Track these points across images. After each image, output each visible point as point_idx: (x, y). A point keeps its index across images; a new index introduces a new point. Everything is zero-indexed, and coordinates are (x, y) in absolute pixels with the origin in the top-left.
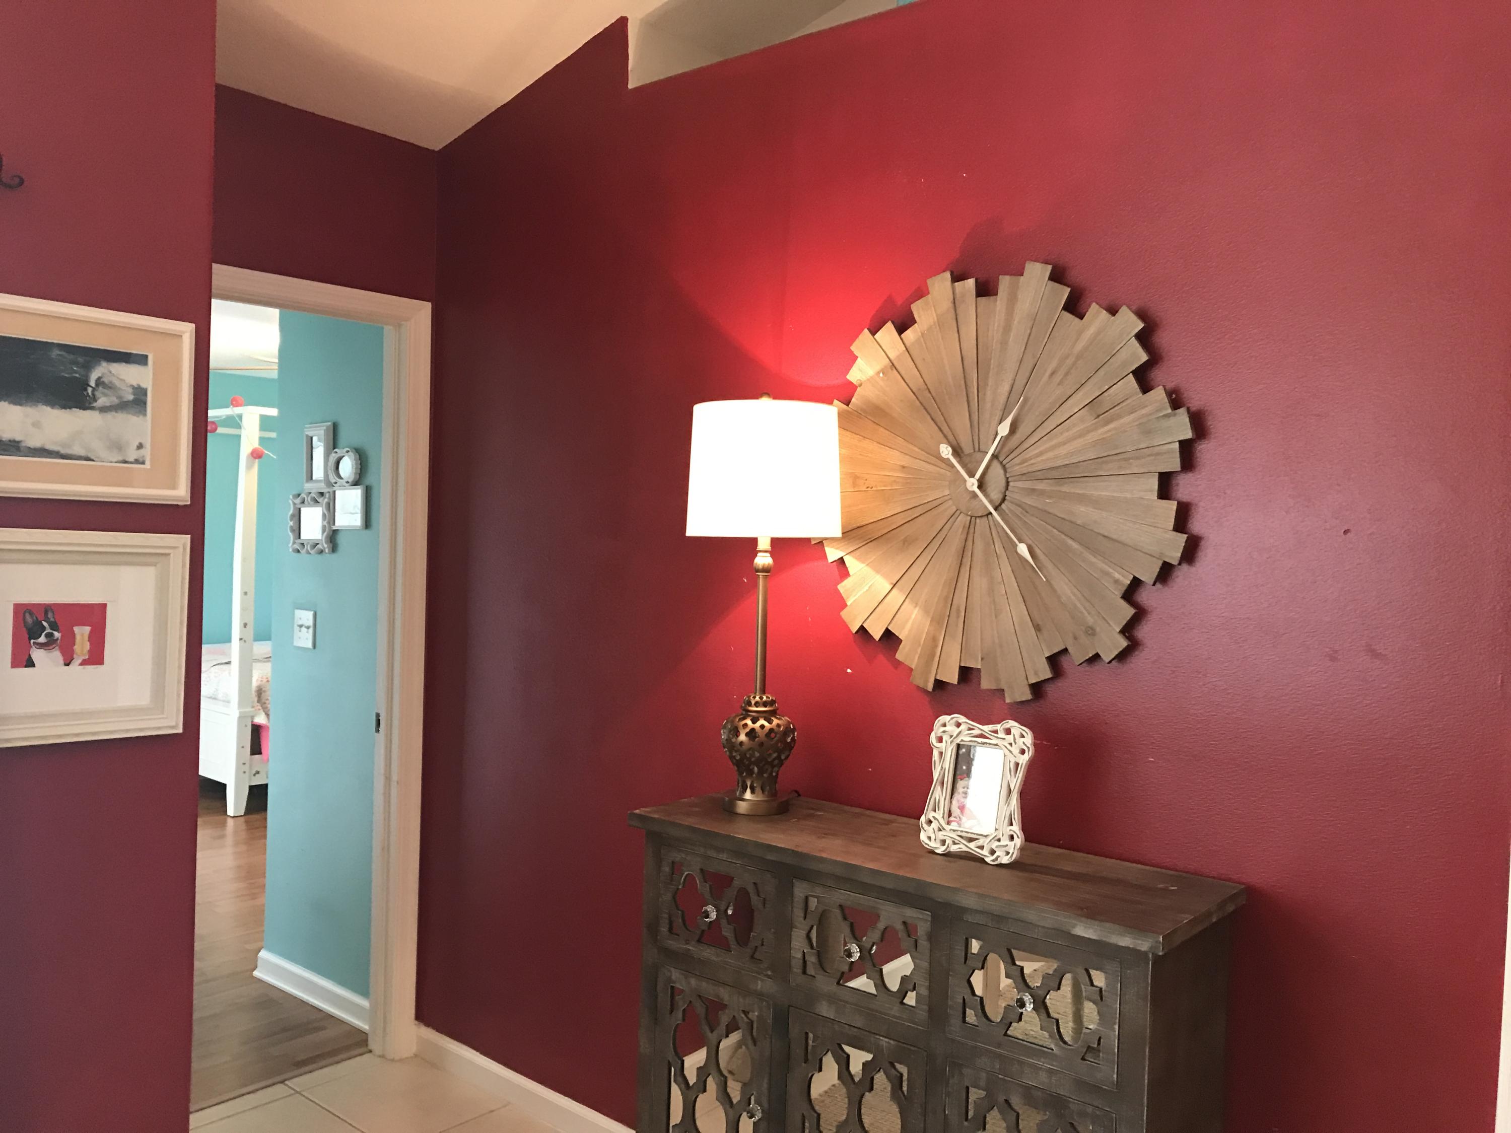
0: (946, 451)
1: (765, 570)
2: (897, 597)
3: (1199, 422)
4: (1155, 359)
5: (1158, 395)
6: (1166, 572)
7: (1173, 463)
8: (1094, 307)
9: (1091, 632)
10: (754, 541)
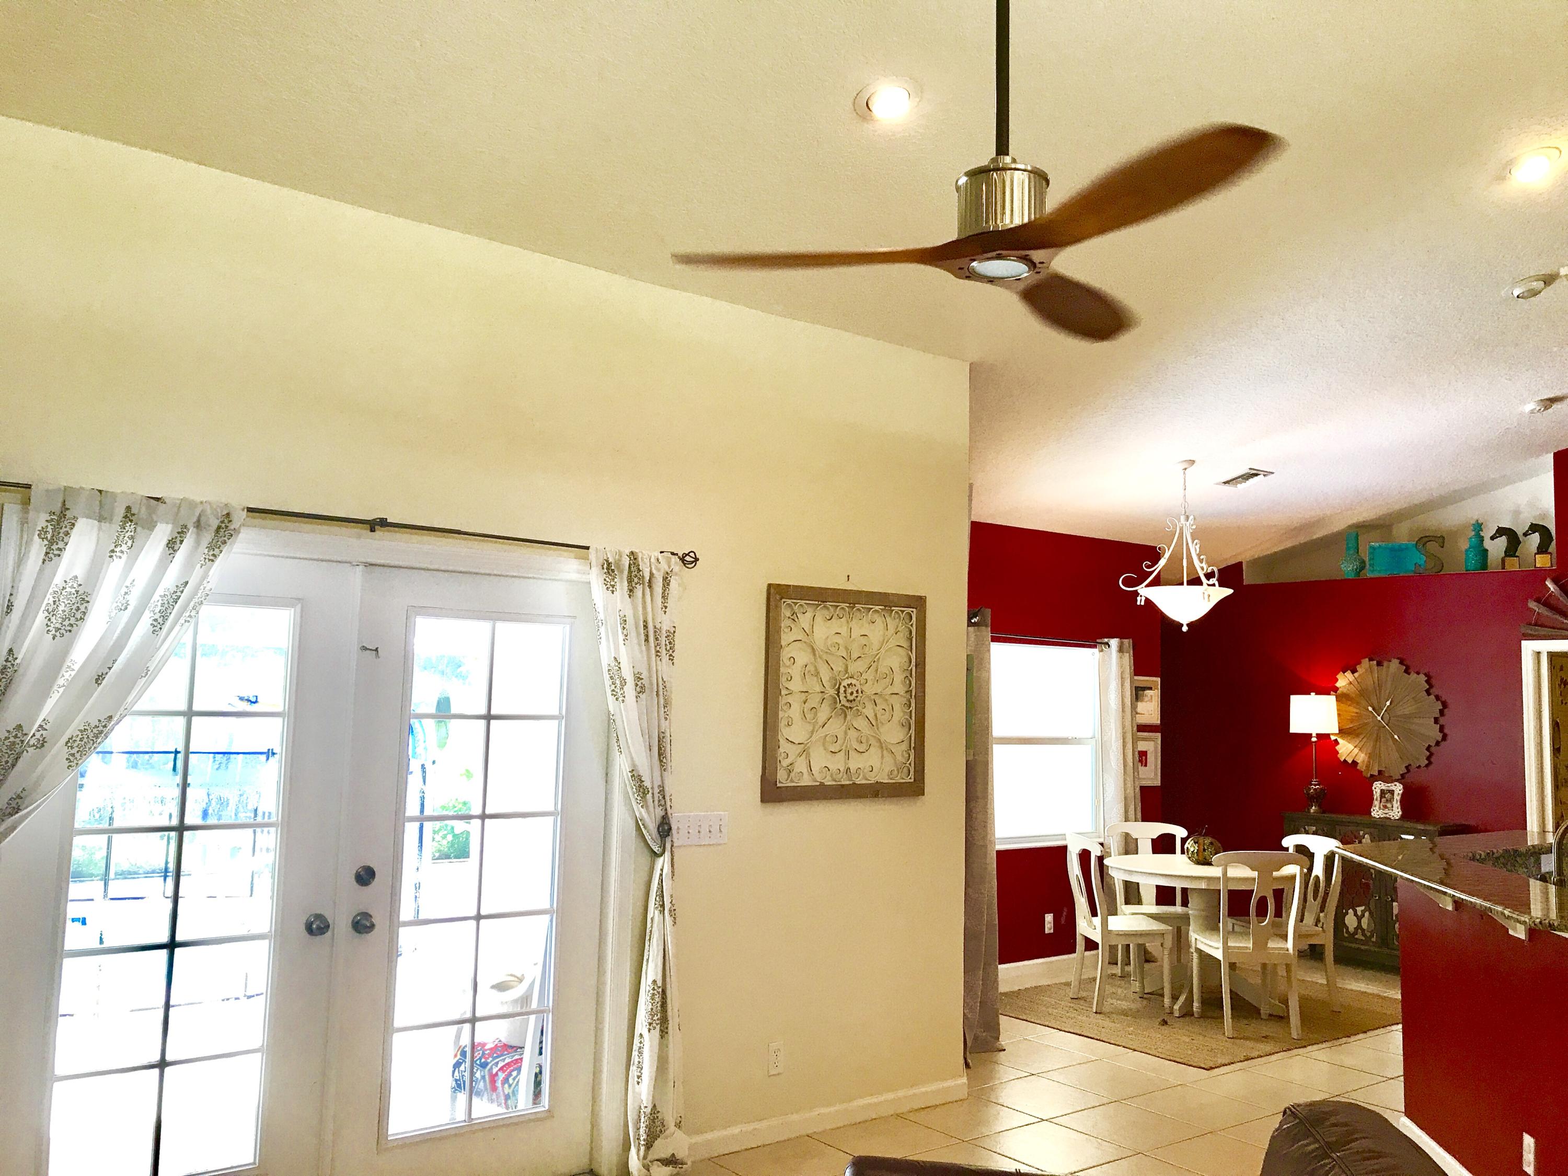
0: (1370, 709)
1: (1315, 742)
2: (1356, 751)
3: (1445, 705)
4: (1431, 686)
5: (1432, 697)
6: (1438, 743)
7: (1438, 715)
8: (1413, 672)
9: (1418, 759)
10: (1311, 734)
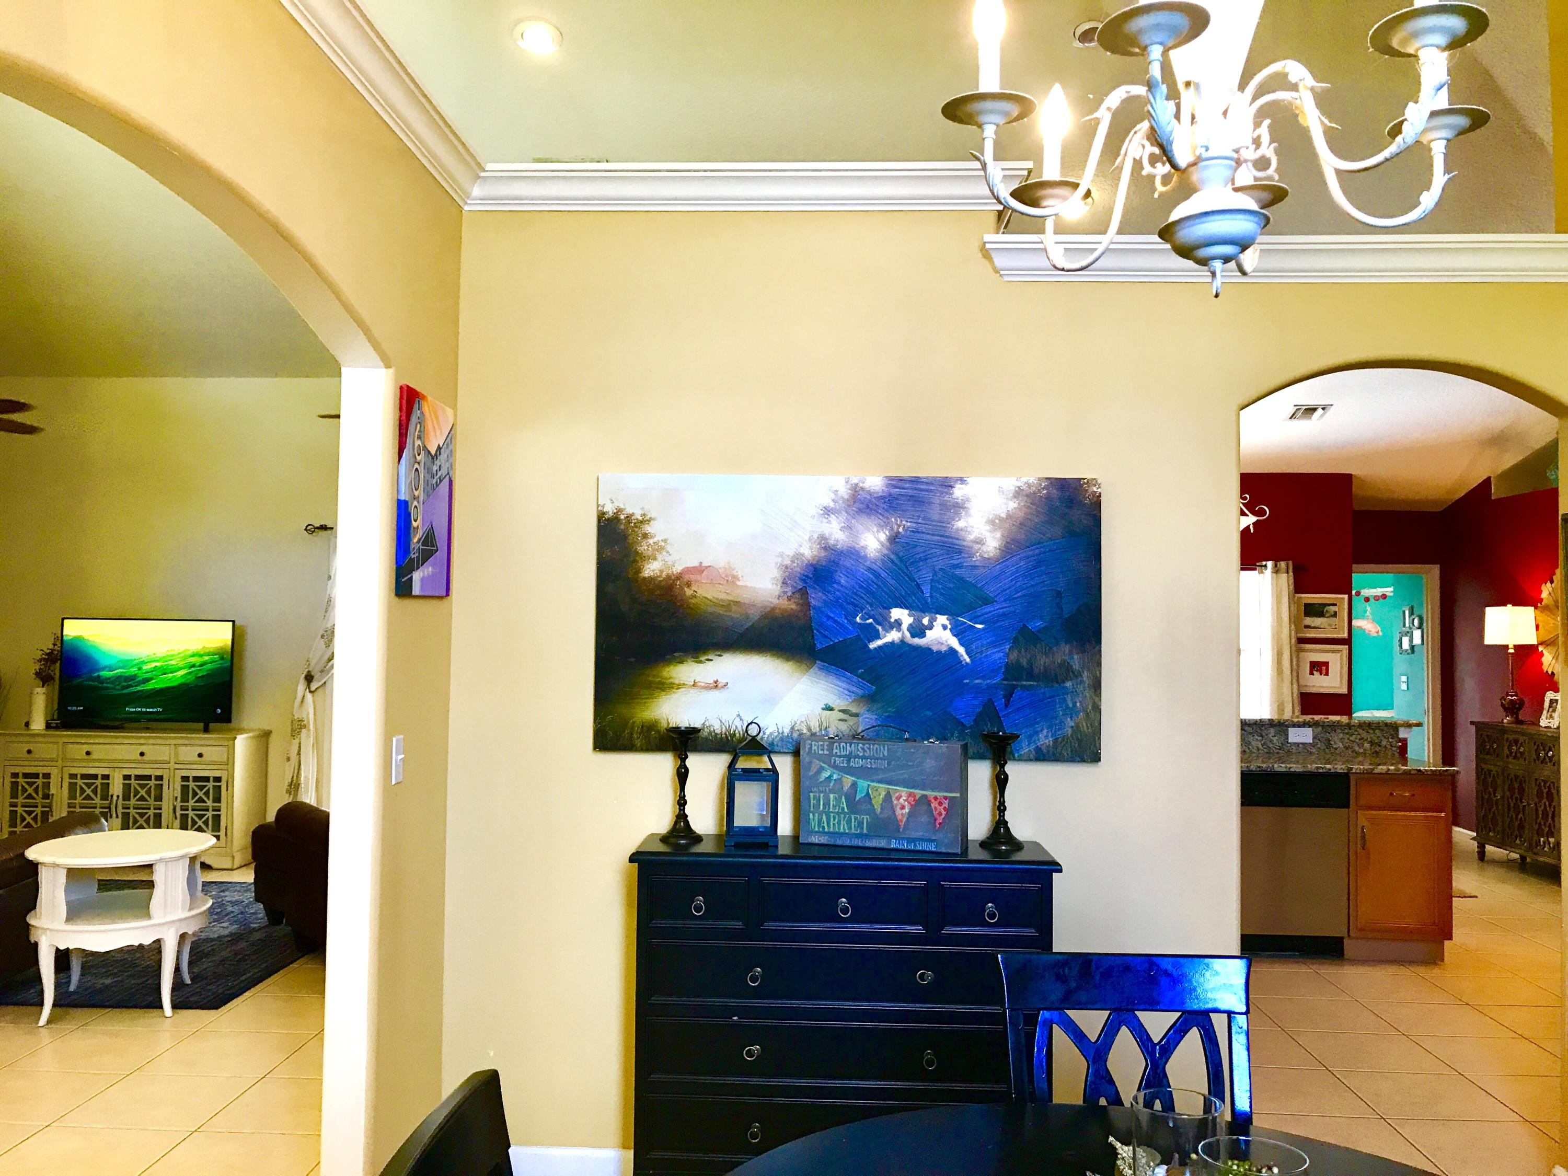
1: (1512, 654)
10: (1508, 646)
